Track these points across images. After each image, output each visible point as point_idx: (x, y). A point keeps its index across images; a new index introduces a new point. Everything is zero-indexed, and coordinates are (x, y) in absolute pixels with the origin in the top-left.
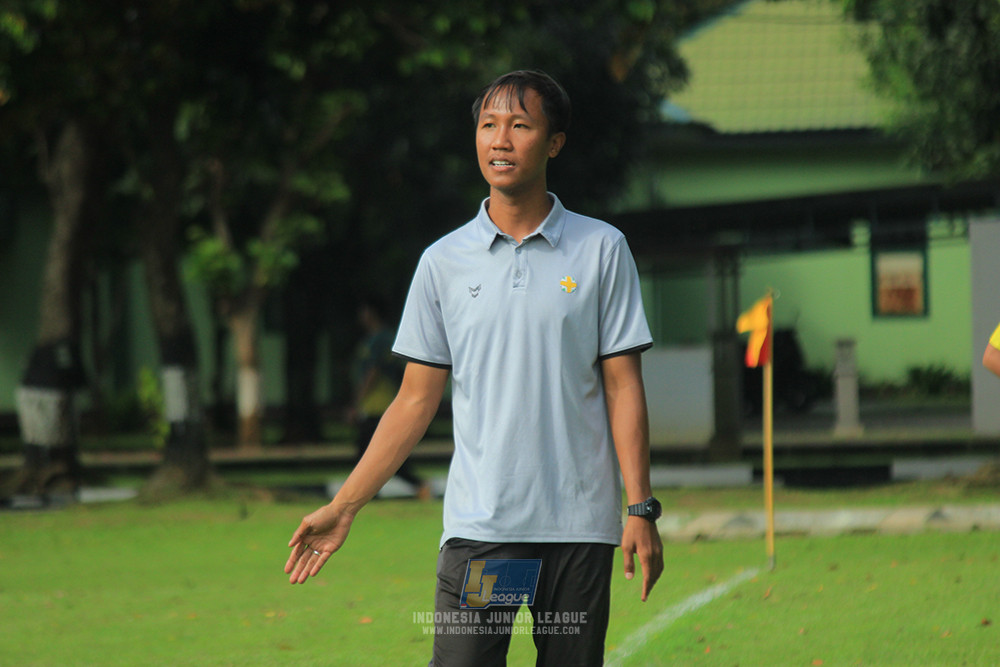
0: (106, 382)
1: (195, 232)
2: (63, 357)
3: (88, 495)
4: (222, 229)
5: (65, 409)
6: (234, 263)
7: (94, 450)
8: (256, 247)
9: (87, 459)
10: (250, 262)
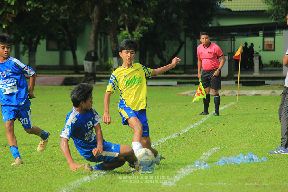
0: (103, 60)
1: (121, 29)
2: (93, 54)
3: (97, 83)
4: (127, 29)
5: (93, 65)
6: (130, 35)
7: (99, 74)
8: (134, 33)
9: (97, 76)
10: (133, 35)
